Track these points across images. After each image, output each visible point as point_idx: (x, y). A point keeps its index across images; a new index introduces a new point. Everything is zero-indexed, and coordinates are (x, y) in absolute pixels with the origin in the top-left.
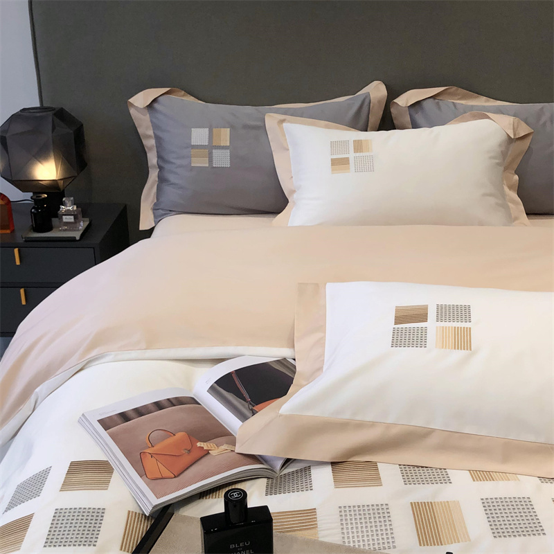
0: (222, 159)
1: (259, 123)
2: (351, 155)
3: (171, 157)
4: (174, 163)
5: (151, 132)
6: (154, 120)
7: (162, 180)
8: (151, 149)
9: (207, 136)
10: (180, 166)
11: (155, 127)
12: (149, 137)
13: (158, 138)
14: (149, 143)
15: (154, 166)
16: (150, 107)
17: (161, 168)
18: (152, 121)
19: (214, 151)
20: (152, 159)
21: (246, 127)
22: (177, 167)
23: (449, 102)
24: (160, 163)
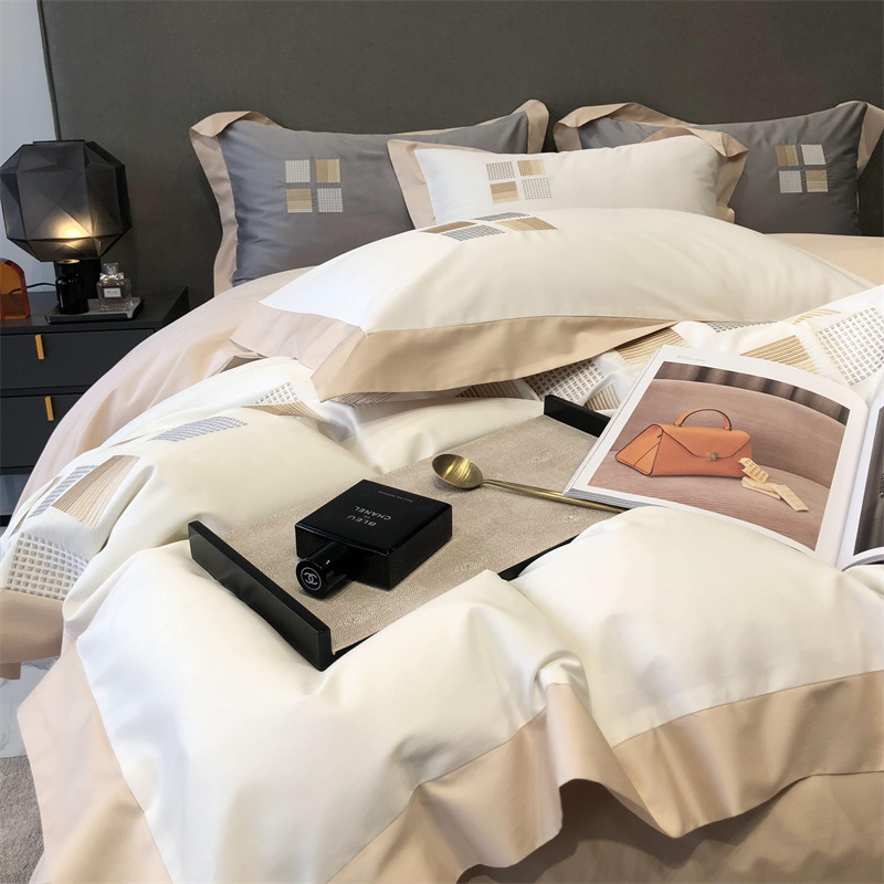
0: (331, 201)
2: (518, 179)
3: (256, 203)
4: (261, 211)
5: (224, 173)
6: (229, 155)
7: (243, 237)
8: (224, 198)
9: (308, 170)
10: (276, 214)
11: (230, 163)
12: (222, 180)
13: (235, 180)
14: (223, 189)
15: (231, 222)
16: (223, 136)
17: (241, 221)
18: (225, 157)
19: (319, 190)
20: (227, 211)
21: (361, 157)
22: (266, 217)
23: (629, 123)
24: (241, 215)
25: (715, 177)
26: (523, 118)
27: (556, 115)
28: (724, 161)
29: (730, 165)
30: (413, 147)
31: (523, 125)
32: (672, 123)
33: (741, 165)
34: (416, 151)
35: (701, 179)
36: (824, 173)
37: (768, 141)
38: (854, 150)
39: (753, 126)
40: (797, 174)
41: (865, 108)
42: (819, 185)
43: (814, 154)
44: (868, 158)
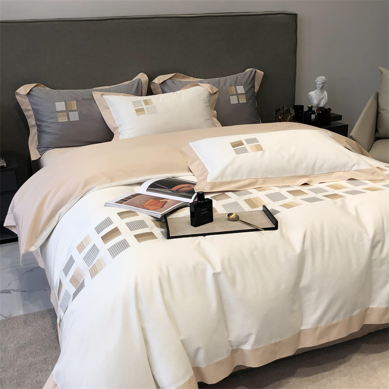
0: (74, 117)
1: (90, 97)
2: (144, 107)
3: (45, 119)
4: (48, 122)
5: (30, 108)
6: (31, 101)
7: (40, 132)
8: (29, 117)
9: (64, 105)
10: (53, 123)
11: (32, 104)
12: (29, 110)
13: (34, 110)
14: (29, 114)
15: (33, 126)
16: (29, 94)
17: (38, 126)
18: (30, 102)
19: (69, 113)
20: (32, 122)
21: (83, 99)
22: (50, 124)
23: (177, 80)
24: (38, 123)
25: (209, 101)
26: (139, 81)
27: (151, 78)
28: (211, 95)
29: (214, 95)
30: (103, 95)
31: (140, 84)
32: (191, 79)
33: (217, 95)
34: (104, 96)
35: (205, 103)
36: (244, 96)
37: (225, 86)
38: (253, 87)
39: (219, 80)
40: (236, 97)
41: (256, 71)
42: (243, 100)
43: (241, 89)
44: (258, 88)
